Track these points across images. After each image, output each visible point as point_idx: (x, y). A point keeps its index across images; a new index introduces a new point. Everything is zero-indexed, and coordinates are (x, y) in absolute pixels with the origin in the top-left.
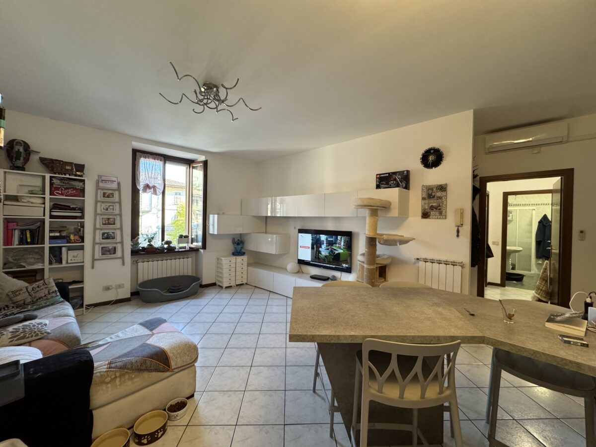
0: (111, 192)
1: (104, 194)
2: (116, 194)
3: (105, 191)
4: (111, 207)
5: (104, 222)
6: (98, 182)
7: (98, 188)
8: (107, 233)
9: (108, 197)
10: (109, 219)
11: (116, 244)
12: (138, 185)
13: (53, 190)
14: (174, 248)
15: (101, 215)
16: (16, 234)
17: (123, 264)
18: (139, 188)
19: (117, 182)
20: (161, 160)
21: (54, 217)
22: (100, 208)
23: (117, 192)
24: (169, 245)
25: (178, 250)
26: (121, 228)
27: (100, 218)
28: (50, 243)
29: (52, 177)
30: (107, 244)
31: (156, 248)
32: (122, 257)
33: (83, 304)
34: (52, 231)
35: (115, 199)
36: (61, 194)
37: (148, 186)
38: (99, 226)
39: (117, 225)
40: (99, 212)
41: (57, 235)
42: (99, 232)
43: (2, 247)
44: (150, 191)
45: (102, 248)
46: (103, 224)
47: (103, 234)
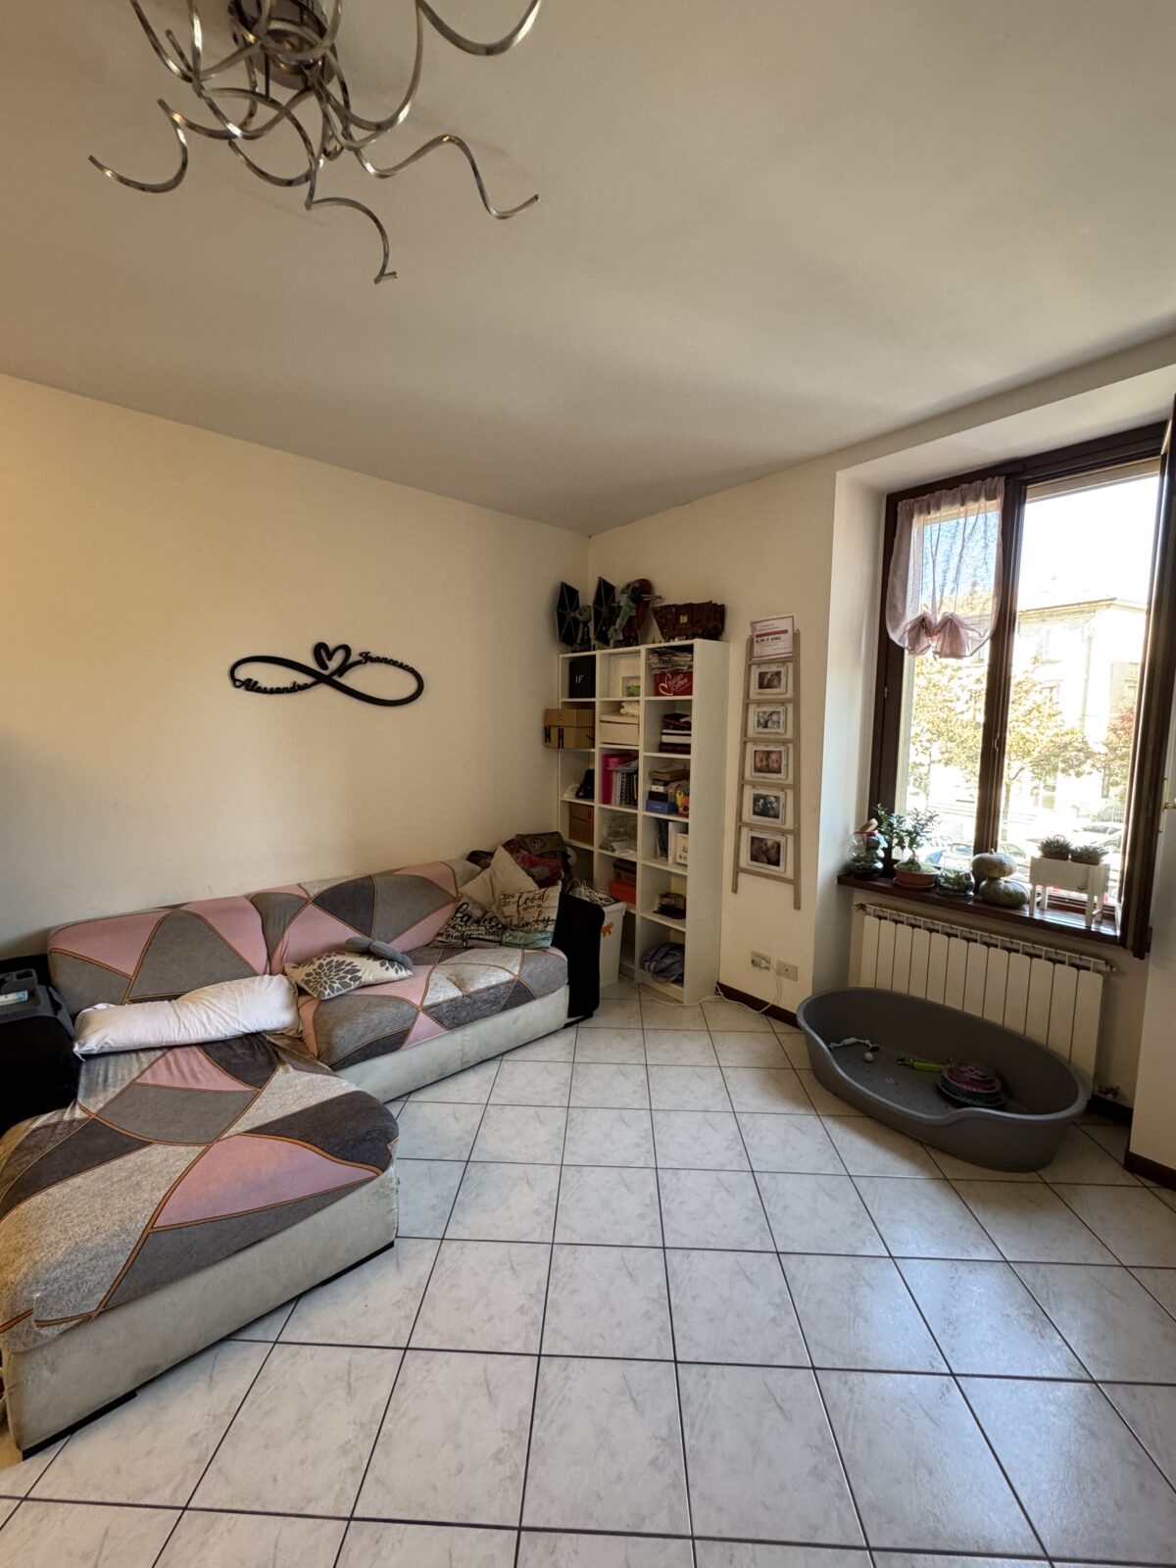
0: (774, 668)
3: (764, 669)
4: (775, 718)
5: (759, 765)
6: (751, 642)
7: (751, 660)
8: (765, 797)
9: (769, 686)
10: (769, 753)
11: (784, 833)
12: (895, 628)
13: (658, 682)
14: (1017, 900)
15: (755, 741)
16: (618, 782)
17: (797, 905)
18: (895, 637)
19: (790, 633)
20: (990, 497)
21: (664, 747)
22: (752, 720)
23: (790, 666)
24: (994, 880)
25: (1037, 916)
26: (796, 787)
27: (750, 748)
28: (648, 809)
29: (653, 651)
30: (763, 828)
31: (934, 879)
32: (795, 882)
33: (682, 975)
34: (655, 781)
35: (784, 690)
36: (668, 691)
37: (923, 626)
38: (749, 774)
39: (786, 777)
40: (751, 733)
41: (661, 789)
42: (749, 794)
43: (597, 803)
44: (934, 643)
45: (753, 839)
46: (758, 770)
47: (756, 799)
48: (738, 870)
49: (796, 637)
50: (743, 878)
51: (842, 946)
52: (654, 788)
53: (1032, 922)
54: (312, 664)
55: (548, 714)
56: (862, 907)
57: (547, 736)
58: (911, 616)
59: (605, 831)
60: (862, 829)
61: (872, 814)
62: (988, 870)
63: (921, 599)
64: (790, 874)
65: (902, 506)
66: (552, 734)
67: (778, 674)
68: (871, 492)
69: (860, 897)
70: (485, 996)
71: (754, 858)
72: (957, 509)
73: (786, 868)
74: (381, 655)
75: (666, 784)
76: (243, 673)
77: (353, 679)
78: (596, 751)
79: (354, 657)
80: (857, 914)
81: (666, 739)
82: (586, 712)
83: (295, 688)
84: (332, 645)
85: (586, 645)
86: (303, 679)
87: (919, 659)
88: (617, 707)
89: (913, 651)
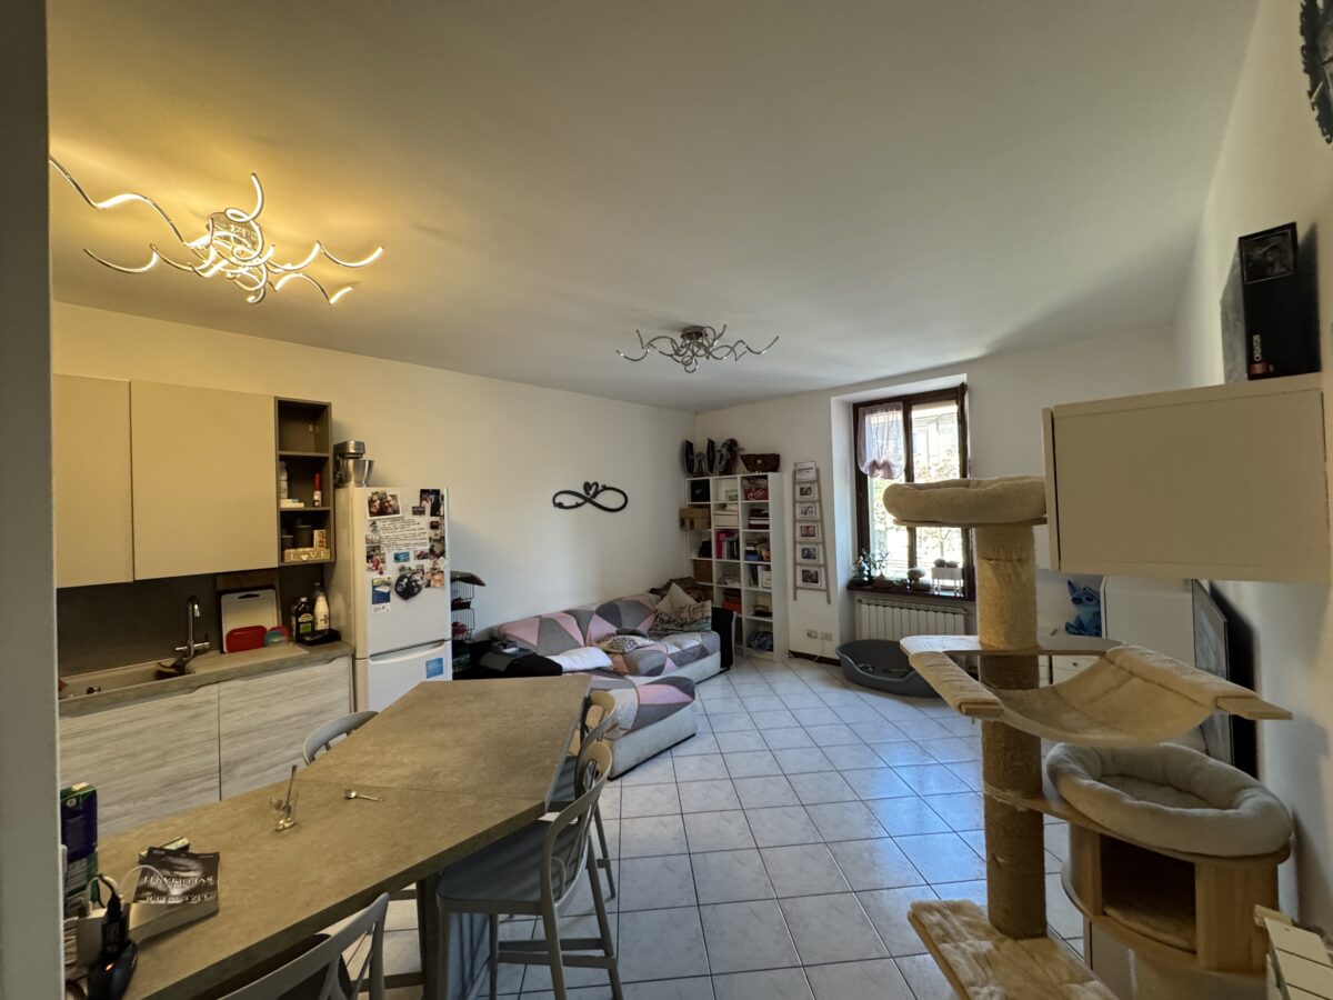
0: (808, 486)
1: (802, 489)
2: (815, 488)
3: (802, 486)
4: (810, 509)
5: (803, 534)
6: (795, 473)
7: (795, 481)
8: (808, 549)
9: (806, 494)
10: (808, 527)
11: (819, 566)
12: (862, 465)
13: (747, 494)
14: (927, 588)
15: (800, 521)
16: (725, 546)
17: (829, 602)
18: (863, 470)
19: (814, 470)
20: (898, 409)
21: (751, 527)
22: (798, 511)
23: (816, 485)
24: (917, 580)
25: (936, 593)
26: (823, 543)
27: (798, 525)
28: (746, 559)
29: (743, 478)
30: (807, 565)
31: (890, 582)
32: (827, 590)
33: (772, 646)
34: (748, 545)
35: (814, 495)
36: (754, 497)
37: (875, 465)
38: (798, 538)
39: (818, 538)
40: (798, 517)
41: (752, 549)
42: (799, 548)
43: (714, 559)
44: (880, 473)
45: (803, 571)
46: (803, 536)
47: (803, 550)
48: (796, 588)
49: (818, 471)
50: (799, 592)
51: (852, 620)
52: (748, 548)
53: (934, 596)
54: (583, 492)
55: (682, 511)
56: (860, 601)
57: (682, 523)
58: (869, 461)
59: (720, 574)
60: (856, 563)
61: (860, 554)
62: (914, 575)
63: (872, 453)
64: (824, 586)
65: (860, 410)
66: (685, 522)
67: (810, 488)
68: (847, 403)
69: (858, 595)
70: (691, 651)
71: (804, 580)
72: (884, 413)
73: (822, 584)
74: (611, 486)
75: (755, 545)
76: (557, 501)
77: (600, 499)
78: (713, 531)
79: (600, 488)
80: (857, 604)
81: (752, 522)
82: (706, 510)
83: (578, 505)
84: (591, 483)
85: (701, 474)
86: (580, 501)
87: (874, 480)
88: (723, 506)
89: (872, 476)
